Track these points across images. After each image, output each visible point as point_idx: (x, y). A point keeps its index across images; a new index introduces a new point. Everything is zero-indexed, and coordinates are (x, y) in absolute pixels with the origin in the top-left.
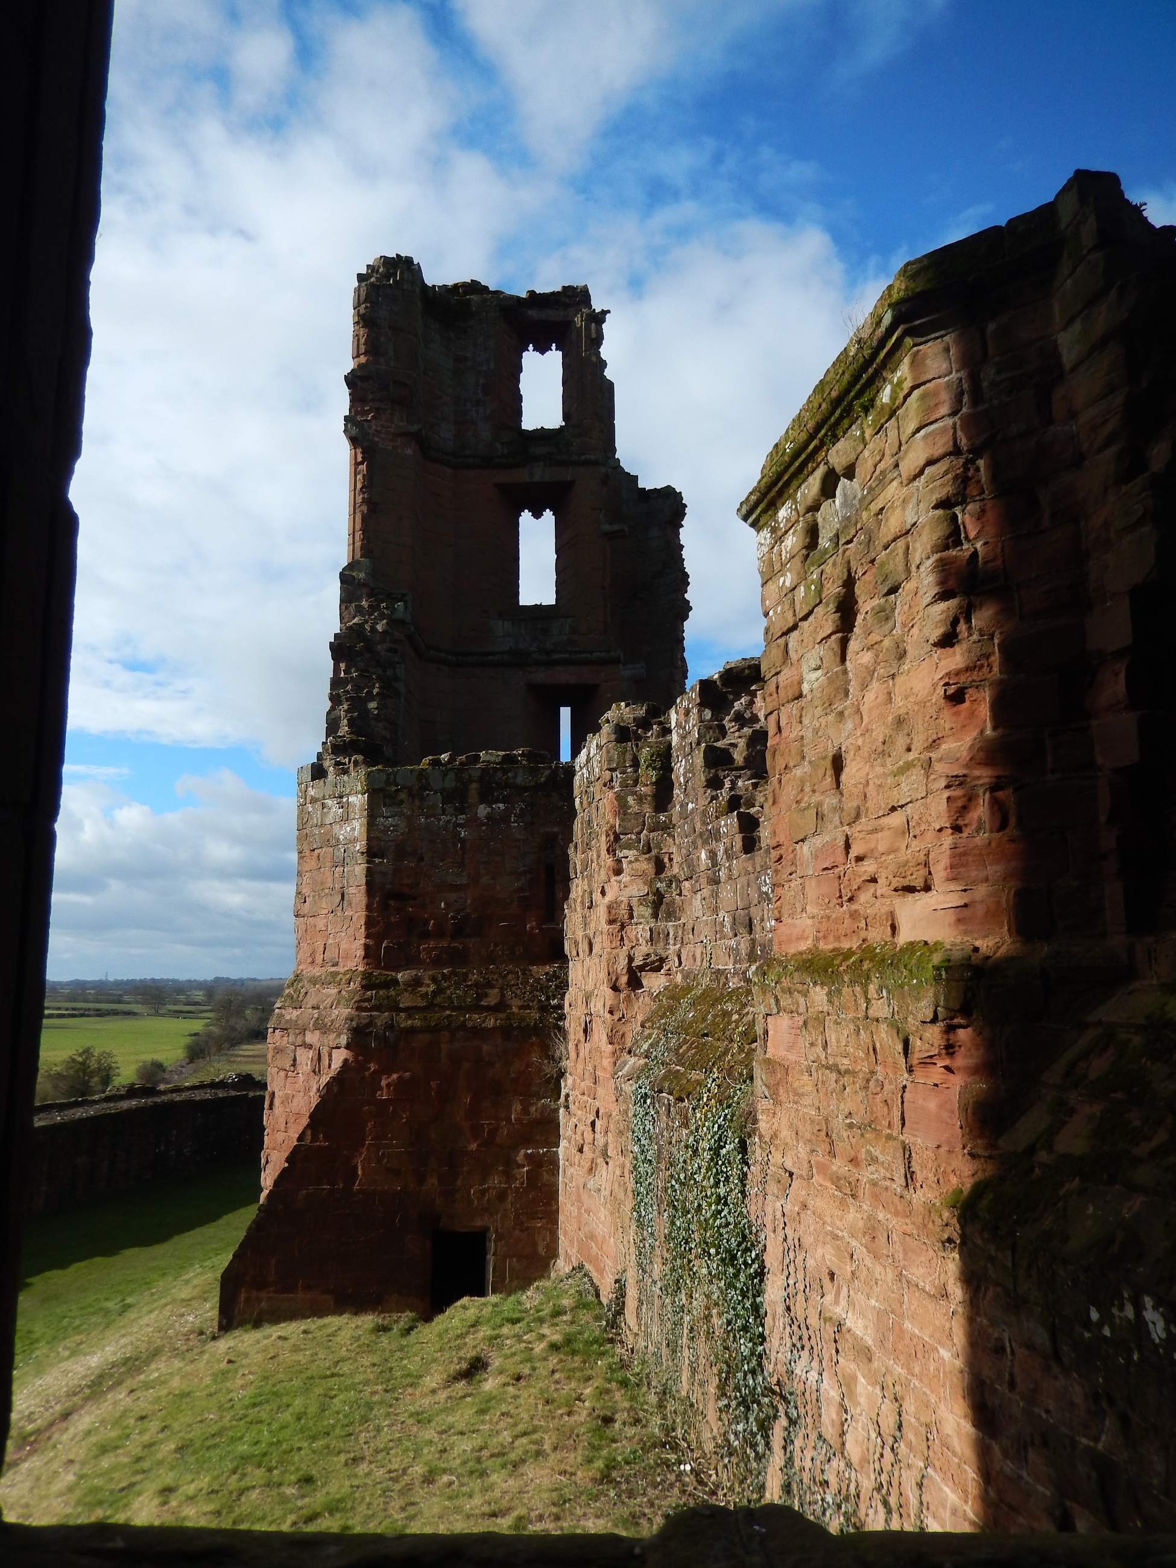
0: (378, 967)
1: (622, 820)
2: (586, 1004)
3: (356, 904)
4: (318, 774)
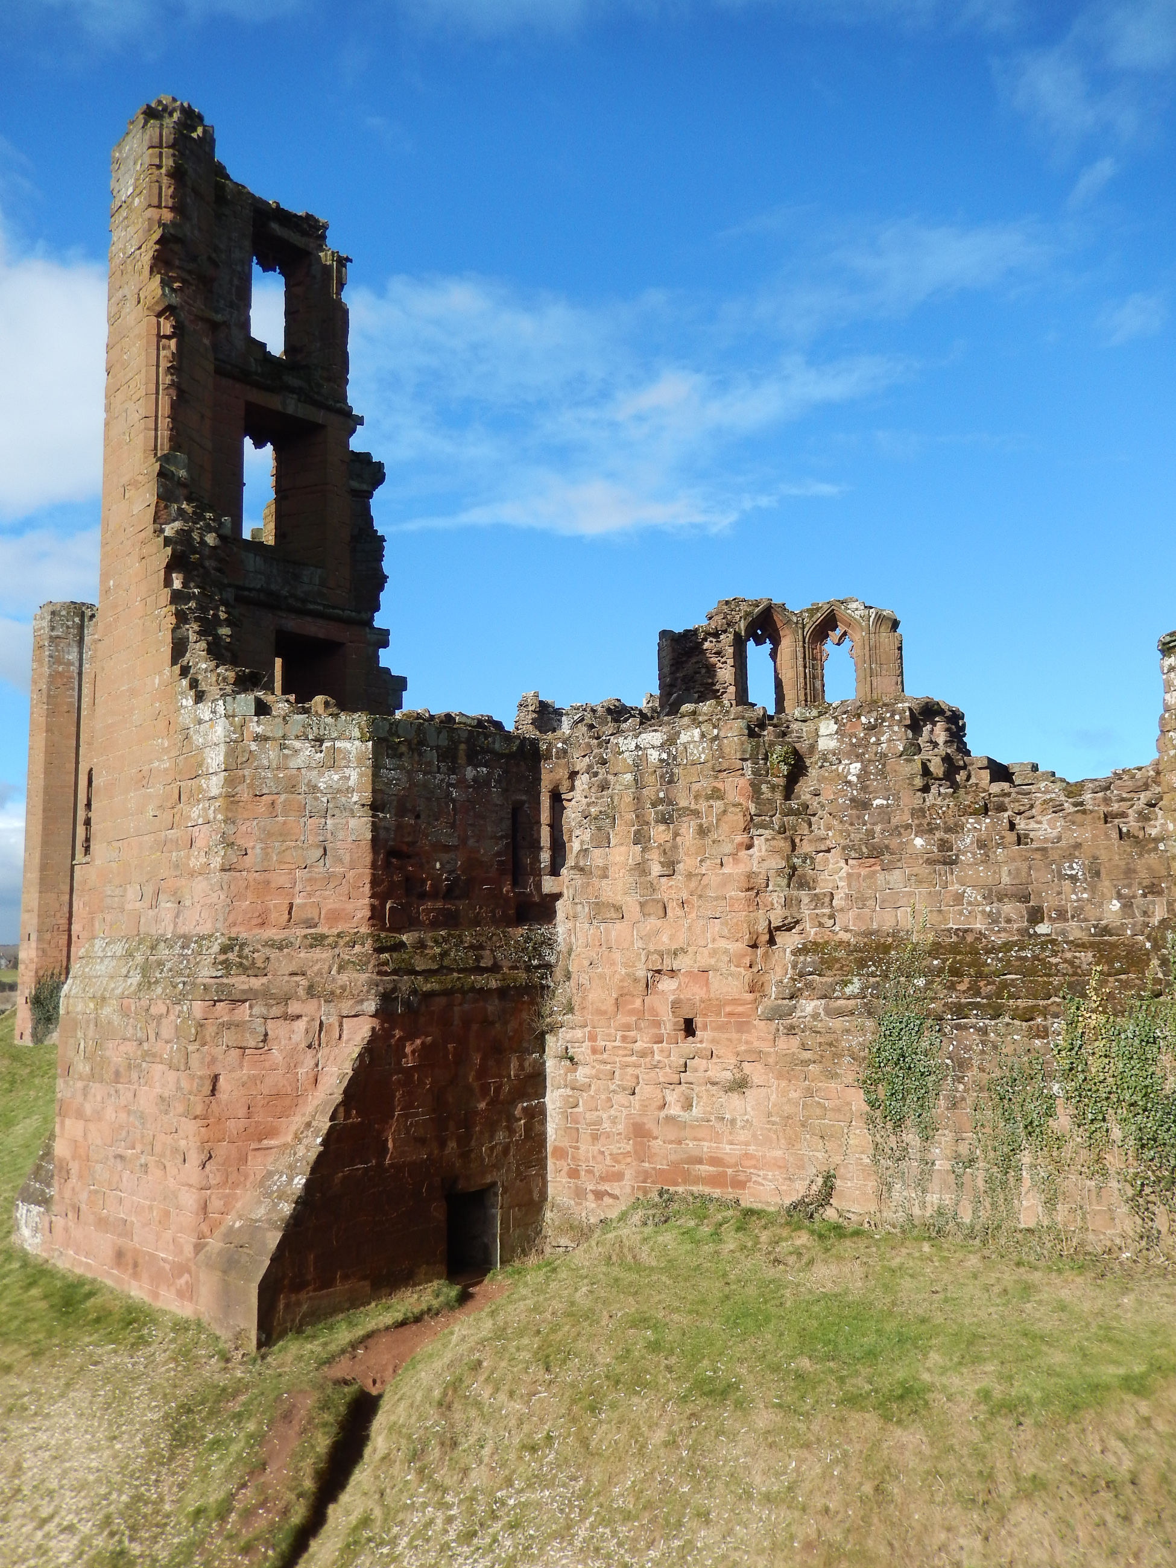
0: (383, 928)
1: (757, 804)
2: (653, 962)
3: (352, 861)
4: (262, 709)
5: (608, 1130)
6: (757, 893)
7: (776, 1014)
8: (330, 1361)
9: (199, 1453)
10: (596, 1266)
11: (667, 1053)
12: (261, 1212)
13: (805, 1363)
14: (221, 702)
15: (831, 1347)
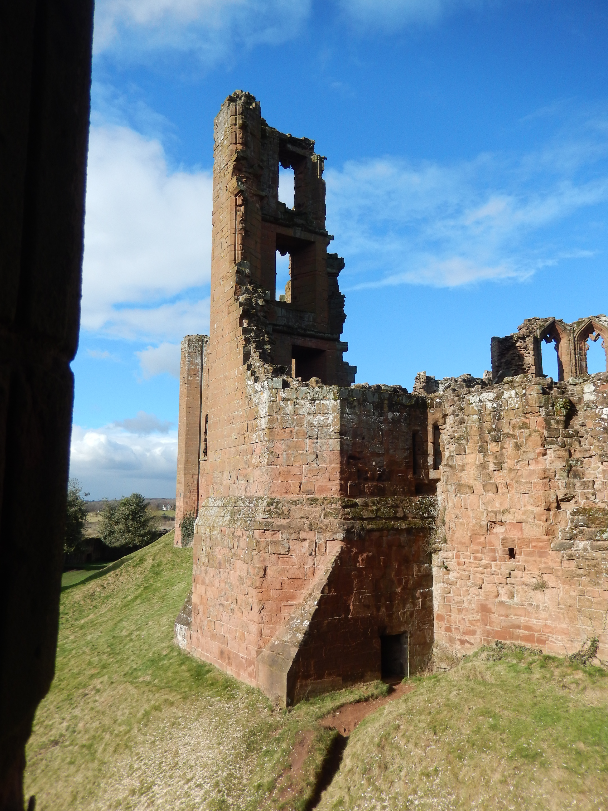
0: (346, 496)
1: (549, 431)
2: (491, 517)
3: (330, 461)
4: (286, 385)
5: (467, 607)
6: (550, 480)
7: (561, 548)
8: (322, 717)
9: (259, 756)
10: (461, 680)
11: (499, 567)
12: (288, 637)
13: (581, 746)
14: (266, 382)
15: (597, 738)
